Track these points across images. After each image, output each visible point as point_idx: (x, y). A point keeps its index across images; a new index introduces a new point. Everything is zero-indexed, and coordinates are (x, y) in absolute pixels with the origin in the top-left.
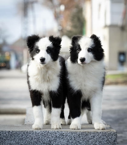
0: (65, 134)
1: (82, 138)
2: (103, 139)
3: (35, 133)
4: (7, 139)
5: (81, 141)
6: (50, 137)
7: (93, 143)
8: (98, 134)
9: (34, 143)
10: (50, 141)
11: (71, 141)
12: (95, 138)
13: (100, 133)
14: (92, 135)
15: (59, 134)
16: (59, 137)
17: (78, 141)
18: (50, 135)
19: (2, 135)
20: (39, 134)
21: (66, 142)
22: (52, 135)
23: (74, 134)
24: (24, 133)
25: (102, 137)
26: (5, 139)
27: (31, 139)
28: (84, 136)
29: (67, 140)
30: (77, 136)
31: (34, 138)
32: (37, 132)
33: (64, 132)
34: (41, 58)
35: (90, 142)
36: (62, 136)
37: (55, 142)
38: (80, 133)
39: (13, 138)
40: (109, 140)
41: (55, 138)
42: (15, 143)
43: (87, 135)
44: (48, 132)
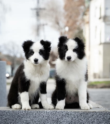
0: (69, 113)
1: (84, 117)
2: (100, 117)
3: (46, 112)
4: (24, 116)
5: (82, 119)
6: (58, 115)
7: (92, 120)
8: (96, 114)
9: (45, 120)
10: (57, 118)
11: (75, 119)
12: (94, 117)
13: (98, 112)
14: (91, 114)
15: (65, 113)
16: (65, 116)
17: (80, 118)
18: (58, 114)
19: (20, 113)
20: (49, 113)
21: (71, 120)
22: (60, 114)
23: (77, 114)
24: (37, 112)
25: (99, 116)
26: (22, 116)
27: (43, 117)
28: (85, 115)
29: (72, 118)
30: (79, 115)
31: (45, 116)
32: (48, 111)
33: (69, 112)
34: (35, 59)
35: (89, 120)
36: (67, 115)
37: (61, 120)
38: (82, 113)
39: (28, 116)
40: (105, 118)
41: (62, 116)
42: (30, 120)
43: (87, 114)
44: (57, 111)
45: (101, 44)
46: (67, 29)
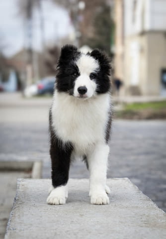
45: (143, 33)
46: (82, 5)
